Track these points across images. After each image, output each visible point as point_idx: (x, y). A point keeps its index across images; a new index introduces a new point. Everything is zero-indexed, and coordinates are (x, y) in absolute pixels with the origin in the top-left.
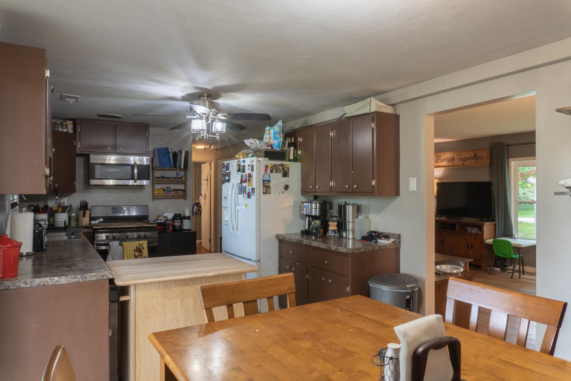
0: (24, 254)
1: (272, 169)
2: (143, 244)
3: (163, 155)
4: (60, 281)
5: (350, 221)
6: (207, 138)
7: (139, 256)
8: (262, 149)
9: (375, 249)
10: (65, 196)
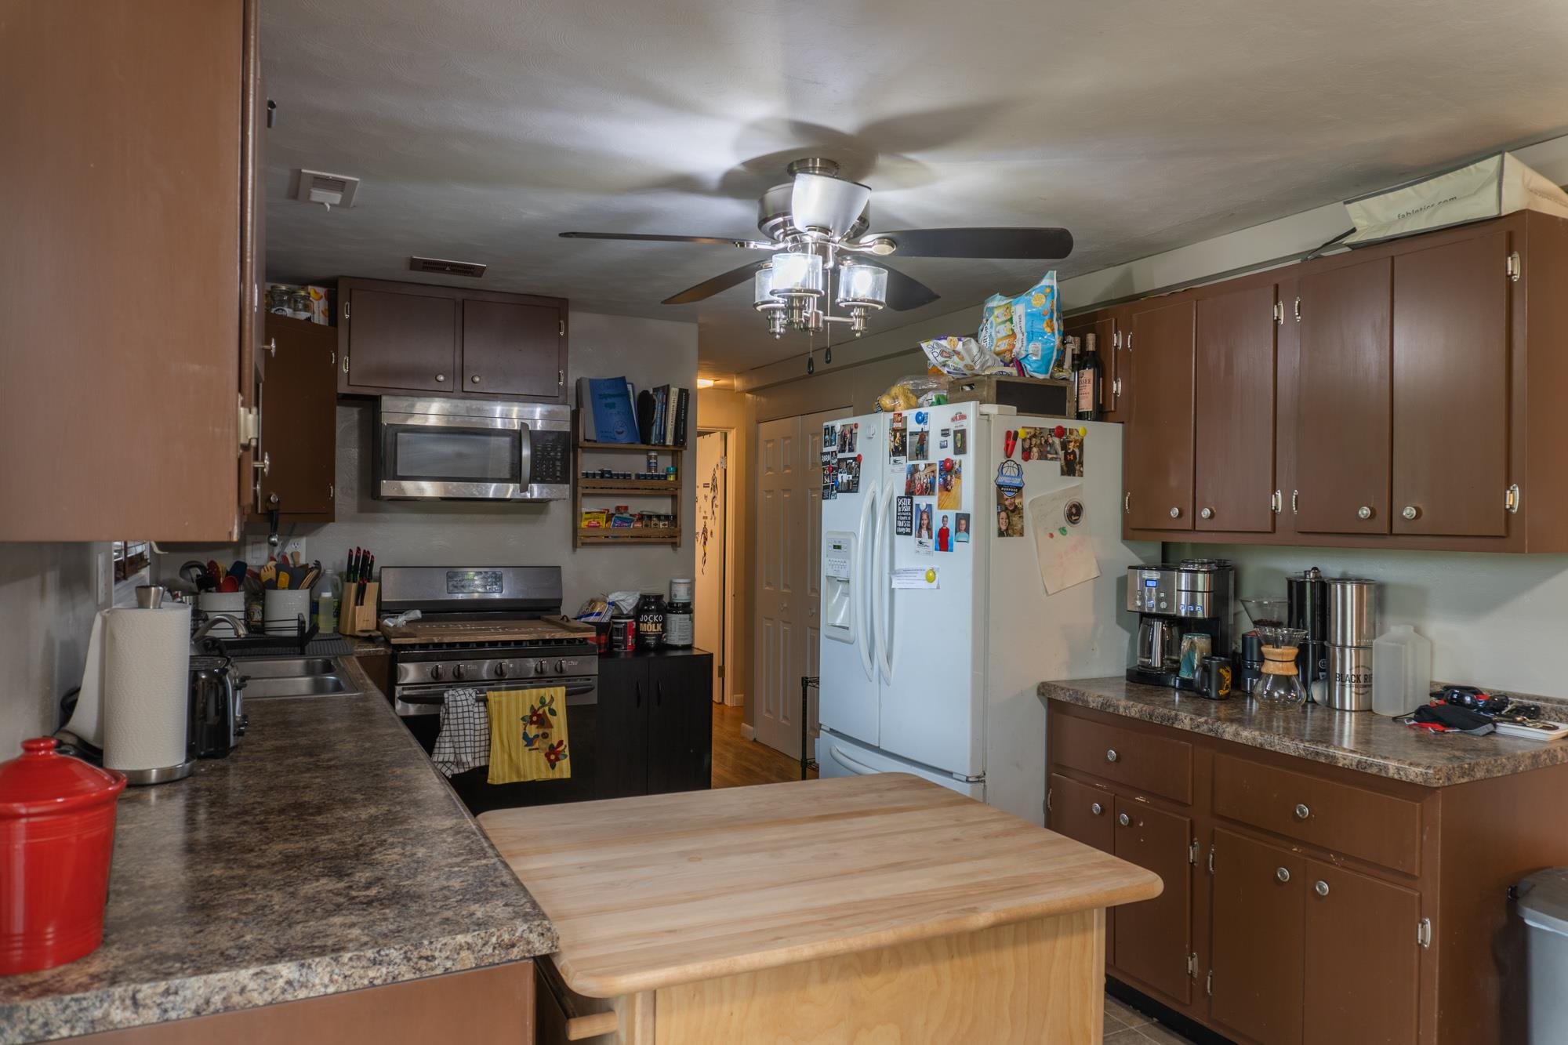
0: (154, 776)
1: (1027, 445)
2: (552, 699)
3: (609, 401)
4: (303, 985)
5: (1349, 644)
6: (821, 325)
7: (540, 738)
8: (987, 373)
9: (1521, 769)
10: (302, 535)
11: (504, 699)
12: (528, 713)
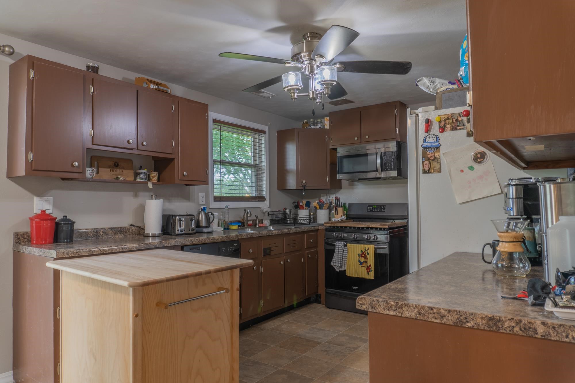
2: (368, 249)
7: (365, 263)
8: (438, 91)
11: (352, 247)
12: (360, 253)
